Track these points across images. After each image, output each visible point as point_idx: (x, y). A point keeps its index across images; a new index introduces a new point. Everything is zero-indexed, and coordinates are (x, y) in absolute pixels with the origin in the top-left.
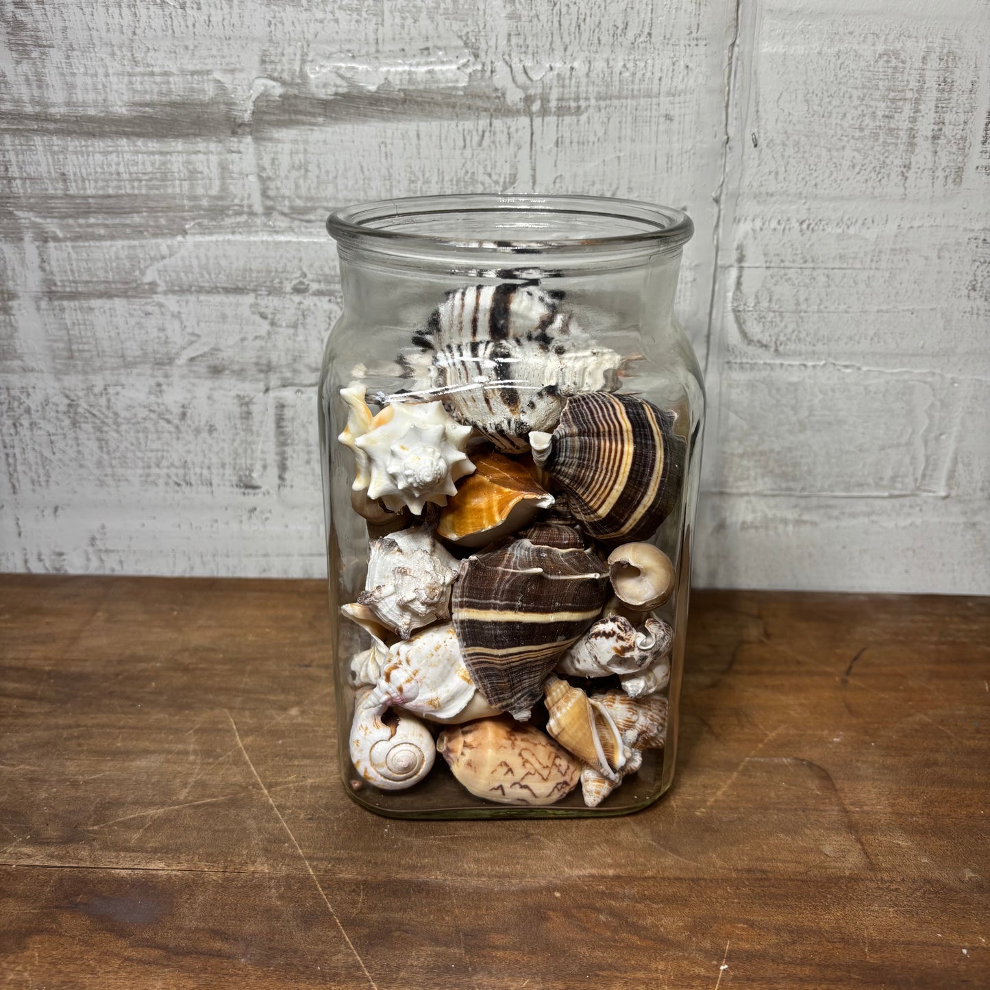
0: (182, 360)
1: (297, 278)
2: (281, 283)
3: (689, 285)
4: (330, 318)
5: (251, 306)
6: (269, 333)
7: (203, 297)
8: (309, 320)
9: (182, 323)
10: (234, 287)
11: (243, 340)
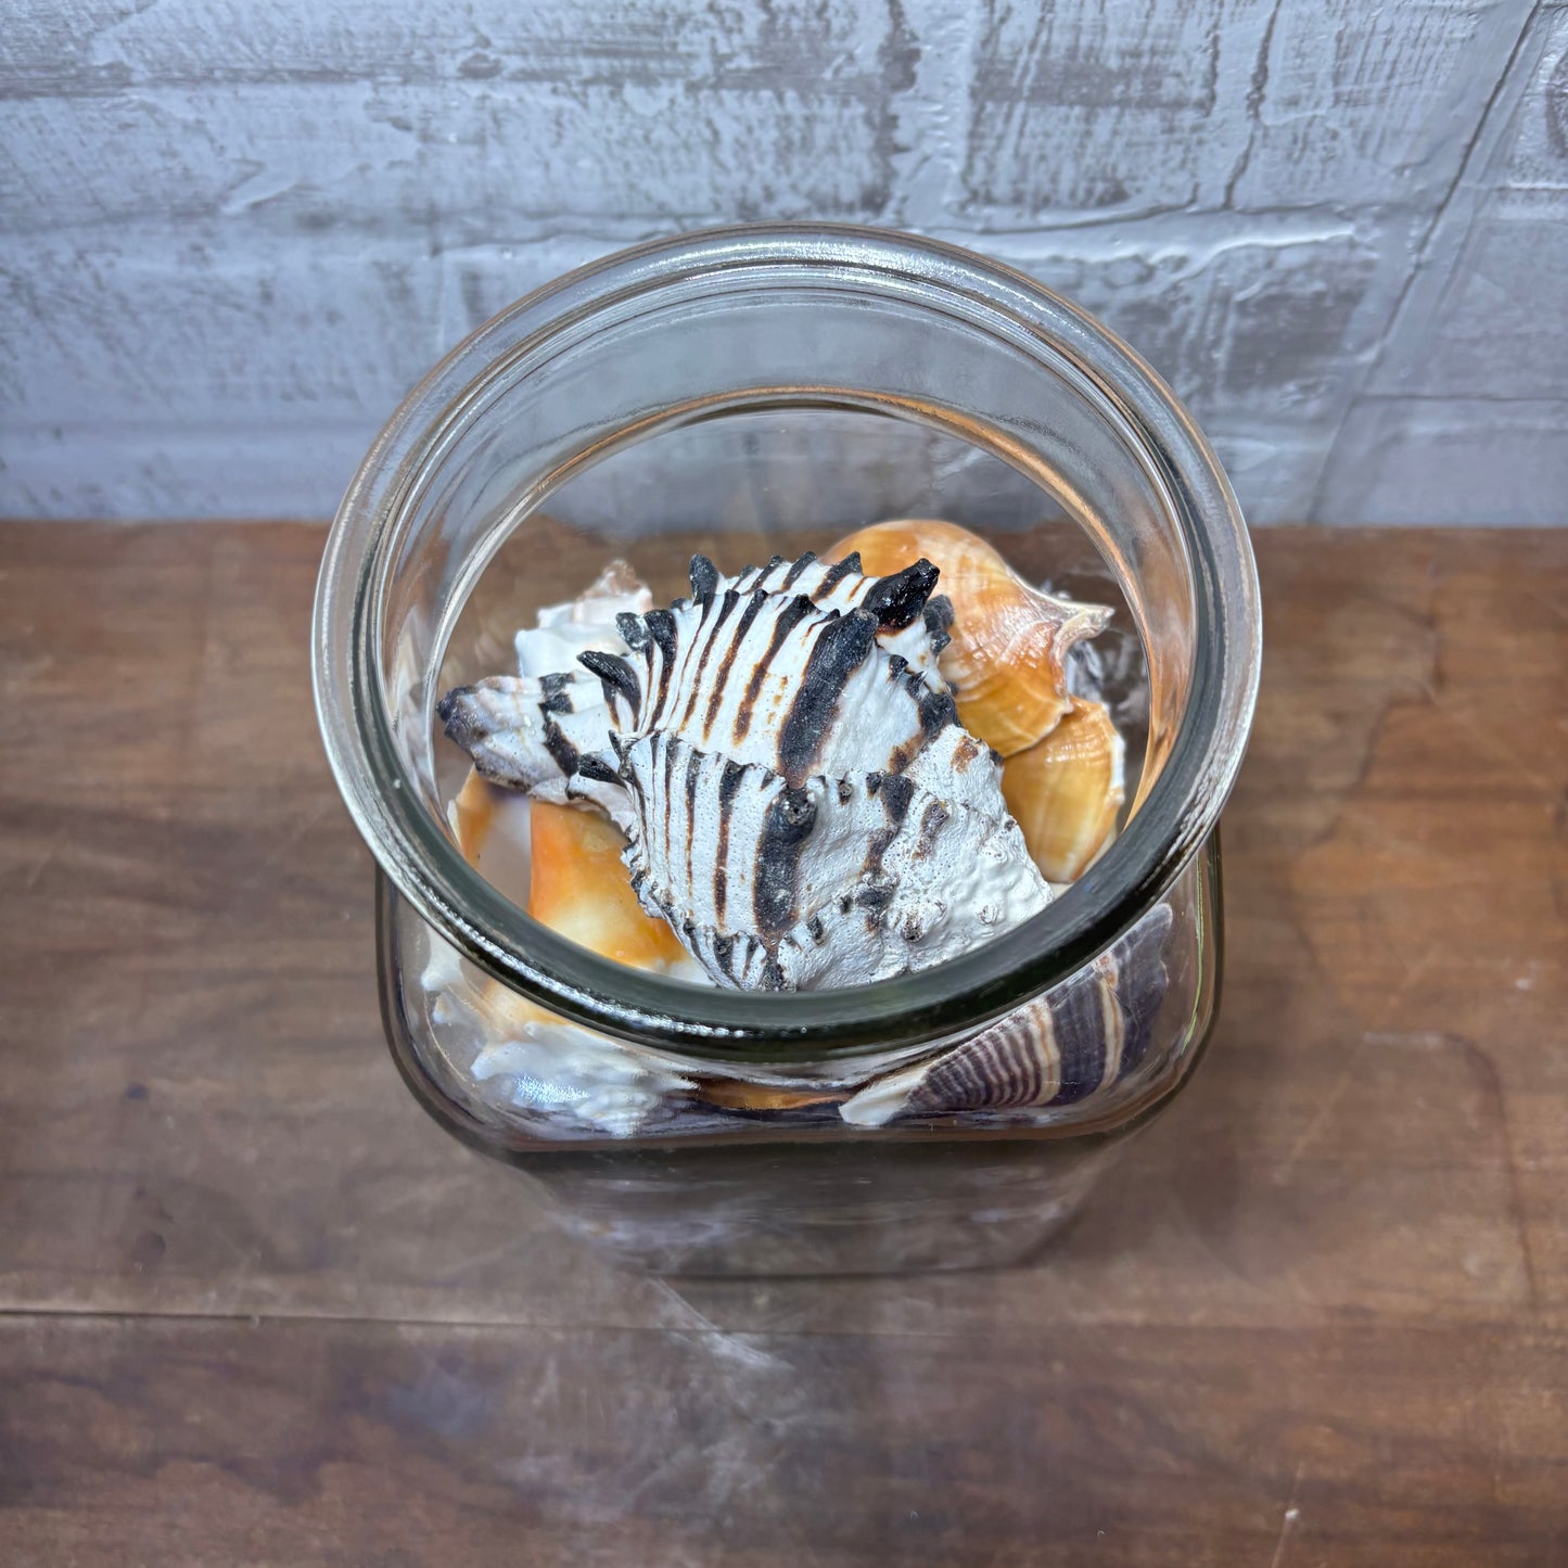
0: (236, 206)
1: (467, 48)
2: (430, 58)
3: (1456, 47)
4: (559, 124)
5: (367, 105)
6: (421, 156)
7: (245, 91)
8: (510, 129)
9: (212, 141)
10: (316, 68)
11: (363, 169)
